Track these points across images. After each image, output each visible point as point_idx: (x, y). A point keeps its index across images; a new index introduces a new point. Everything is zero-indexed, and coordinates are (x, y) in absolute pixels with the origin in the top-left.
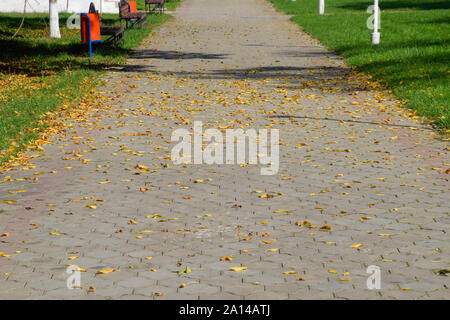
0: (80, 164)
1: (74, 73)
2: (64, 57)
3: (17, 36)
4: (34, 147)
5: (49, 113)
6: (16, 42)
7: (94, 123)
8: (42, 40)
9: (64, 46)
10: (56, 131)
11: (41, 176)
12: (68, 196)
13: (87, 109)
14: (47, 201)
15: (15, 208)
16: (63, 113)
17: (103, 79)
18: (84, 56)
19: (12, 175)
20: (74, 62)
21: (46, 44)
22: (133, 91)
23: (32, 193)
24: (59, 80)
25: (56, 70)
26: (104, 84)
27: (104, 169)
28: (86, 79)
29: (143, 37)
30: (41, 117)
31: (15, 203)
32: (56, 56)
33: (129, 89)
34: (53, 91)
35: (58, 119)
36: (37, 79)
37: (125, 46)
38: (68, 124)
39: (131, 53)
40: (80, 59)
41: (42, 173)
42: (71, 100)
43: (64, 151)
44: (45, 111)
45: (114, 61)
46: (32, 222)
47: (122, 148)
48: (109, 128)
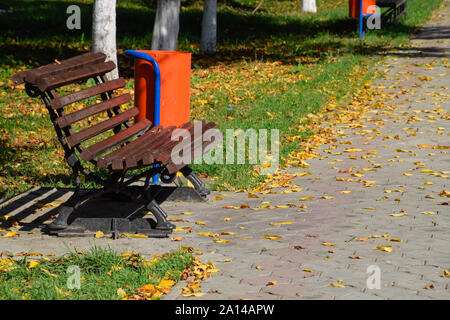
0: (362, 188)
1: (340, 60)
2: (326, 38)
3: (259, 10)
4: (296, 162)
5: (311, 115)
6: (260, 18)
7: (374, 130)
8: (294, 14)
9: (323, 22)
10: (323, 140)
11: (309, 202)
12: (349, 232)
13: (362, 110)
14: (322, 237)
15: (280, 246)
16: (330, 115)
17: (380, 69)
18: (351, 36)
19: (272, 200)
20: (339, 45)
21: (299, 21)
22: (425, 85)
23: (300, 227)
24: (321, 69)
25: (315, 55)
26: (382, 75)
27: (396, 195)
28: (357, 69)
29: (432, 9)
30: (302, 120)
31: (279, 240)
32: (313, 37)
33: (419, 82)
34: (313, 85)
35: (324, 123)
36: (293, 68)
37: (407, 23)
38: (338, 131)
39: (416, 32)
40: (346, 41)
41: (311, 199)
42: (338, 98)
43: (338, 169)
44: (305, 113)
45: (394, 43)
46: (305, 266)
47: (417, 167)
48: (396, 137)
